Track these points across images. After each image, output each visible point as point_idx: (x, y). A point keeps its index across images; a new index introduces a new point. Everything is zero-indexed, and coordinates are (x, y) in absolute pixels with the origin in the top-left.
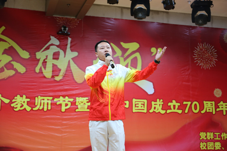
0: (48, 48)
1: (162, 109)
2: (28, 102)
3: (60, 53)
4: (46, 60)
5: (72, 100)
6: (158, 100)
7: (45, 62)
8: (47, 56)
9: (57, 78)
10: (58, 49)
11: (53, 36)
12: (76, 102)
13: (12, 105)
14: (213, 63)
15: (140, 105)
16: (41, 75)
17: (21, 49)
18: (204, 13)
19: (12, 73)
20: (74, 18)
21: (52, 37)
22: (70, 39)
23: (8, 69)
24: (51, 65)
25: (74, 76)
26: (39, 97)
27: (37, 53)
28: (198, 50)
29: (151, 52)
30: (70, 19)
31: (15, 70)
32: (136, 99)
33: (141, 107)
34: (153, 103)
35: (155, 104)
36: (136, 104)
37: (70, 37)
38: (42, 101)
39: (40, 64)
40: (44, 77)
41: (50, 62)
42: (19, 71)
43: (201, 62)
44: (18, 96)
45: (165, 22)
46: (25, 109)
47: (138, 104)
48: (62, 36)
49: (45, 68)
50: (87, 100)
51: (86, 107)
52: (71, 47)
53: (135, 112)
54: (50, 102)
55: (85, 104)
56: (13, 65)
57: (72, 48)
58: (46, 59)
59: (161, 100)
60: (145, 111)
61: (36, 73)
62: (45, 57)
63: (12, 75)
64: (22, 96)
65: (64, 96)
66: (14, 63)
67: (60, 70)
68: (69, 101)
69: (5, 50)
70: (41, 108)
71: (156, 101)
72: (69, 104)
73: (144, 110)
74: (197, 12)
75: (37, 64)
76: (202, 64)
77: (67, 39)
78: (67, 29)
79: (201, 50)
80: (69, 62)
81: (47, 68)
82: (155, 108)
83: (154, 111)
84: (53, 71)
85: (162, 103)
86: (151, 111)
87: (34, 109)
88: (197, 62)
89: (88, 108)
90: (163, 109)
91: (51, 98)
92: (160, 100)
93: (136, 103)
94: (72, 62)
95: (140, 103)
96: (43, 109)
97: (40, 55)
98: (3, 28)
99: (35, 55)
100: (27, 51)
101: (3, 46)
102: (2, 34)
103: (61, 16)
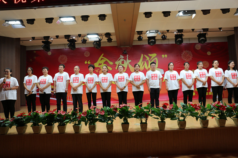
0: (119, 60)
8: (119, 63)
10: (123, 60)
14: (191, 59)
16: (117, 70)
18: (180, 39)
20: (129, 46)
21: (121, 55)
22: (128, 55)
25: (130, 69)
28: (183, 53)
29: (162, 57)
30: (127, 47)
39: (117, 67)
42: (110, 70)
43: (185, 58)
45: (167, 43)
48: (125, 55)
52: (128, 58)
61: (115, 69)
69: (104, 62)
74: (177, 39)
75: (116, 66)
76: (185, 60)
77: (127, 55)
78: (126, 51)
79: (185, 53)
80: (128, 64)
86: (163, 81)
88: (183, 59)
94: (129, 64)
97: (117, 63)
98: (103, 54)
99: (115, 63)
100: (112, 61)
101: (103, 61)
102: (103, 56)
103: (123, 47)
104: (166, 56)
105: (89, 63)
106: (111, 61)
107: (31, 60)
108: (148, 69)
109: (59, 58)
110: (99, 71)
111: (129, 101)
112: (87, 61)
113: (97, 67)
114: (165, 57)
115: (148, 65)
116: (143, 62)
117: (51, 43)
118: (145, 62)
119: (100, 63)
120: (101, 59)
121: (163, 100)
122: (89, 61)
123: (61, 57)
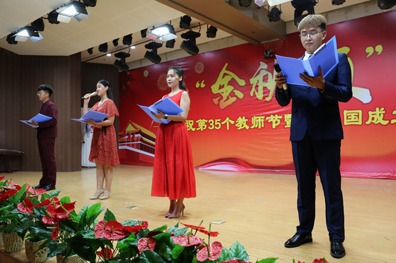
0: (258, 73)
1: (383, 119)
2: (246, 122)
3: (269, 75)
5: (281, 117)
6: (377, 109)
7: (257, 86)
8: (258, 81)
9: (268, 99)
10: (267, 72)
11: (262, 61)
12: (284, 119)
13: (236, 125)
15: (353, 117)
16: (255, 98)
17: (239, 79)
19: (234, 99)
20: (278, 39)
21: (261, 63)
22: (276, 61)
23: (232, 97)
24: (262, 88)
26: (254, 117)
27: (251, 80)
29: (366, 53)
30: (274, 41)
31: (236, 96)
32: (347, 110)
33: (355, 118)
34: (370, 113)
35: (373, 114)
36: (347, 117)
37: (276, 59)
38: (257, 120)
39: (253, 89)
40: (257, 99)
41: (261, 85)
42: (239, 97)
44: (240, 117)
46: (245, 128)
47: (351, 116)
48: (268, 60)
49: (257, 91)
53: (347, 125)
54: (263, 120)
56: (234, 93)
58: (258, 83)
59: (383, 109)
60: (360, 123)
61: (251, 97)
63: (234, 101)
64: (242, 118)
65: (274, 115)
66: (235, 91)
67: (269, 91)
68: (278, 119)
69: (229, 81)
70: (256, 127)
71: (375, 111)
72: (279, 121)
73: (358, 121)
75: (251, 89)
77: (274, 61)
78: (269, 52)
81: (259, 91)
82: (373, 119)
83: (372, 122)
84: (264, 93)
85: (384, 112)
86: (368, 123)
87: (251, 127)
90: (385, 119)
91: (264, 117)
92: (380, 109)
93: (348, 115)
95: (353, 115)
96: (258, 127)
97: (253, 81)
98: (227, 64)
99: (250, 82)
100: (243, 79)
101: (228, 78)
102: (226, 69)
103: (267, 42)
104: (379, 48)
105: (203, 85)
106: (241, 79)
107: (124, 88)
109: (158, 81)
110: (219, 100)
112: (200, 83)
113: (217, 94)
114: (375, 52)
117: (128, 55)
119: (222, 85)
120: (223, 75)
121: (366, 174)
122: (203, 81)
123: (161, 79)
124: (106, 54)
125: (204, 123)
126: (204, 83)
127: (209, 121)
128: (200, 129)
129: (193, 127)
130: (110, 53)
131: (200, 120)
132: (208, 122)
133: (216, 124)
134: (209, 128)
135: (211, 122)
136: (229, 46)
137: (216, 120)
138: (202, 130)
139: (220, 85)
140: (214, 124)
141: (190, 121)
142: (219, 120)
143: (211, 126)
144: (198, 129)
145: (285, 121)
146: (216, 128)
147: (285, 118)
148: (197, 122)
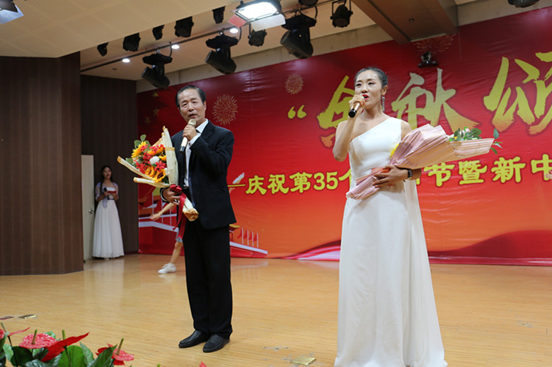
0: (408, 93)
3: (427, 96)
4: (407, 112)
5: (452, 167)
8: (407, 106)
10: (424, 91)
11: (413, 72)
12: (458, 170)
20: (444, 34)
21: (412, 75)
22: (440, 71)
24: (415, 118)
27: (393, 104)
30: (437, 38)
37: (440, 68)
41: (413, 113)
48: (427, 71)
50: (477, 164)
51: (477, 175)
52: (443, 83)
55: (474, 171)
57: (445, 85)
58: (407, 109)
62: (405, 107)
65: (439, 163)
68: (447, 169)
72: (449, 174)
77: (436, 71)
78: (429, 56)
80: (442, 107)
89: (480, 178)
94: (447, 107)
97: (398, 105)
98: (347, 78)
99: (391, 107)
102: (346, 87)
103: (422, 39)
105: (301, 114)
107: (148, 120)
108: (533, 120)
109: (215, 107)
111: (449, 258)
112: (296, 110)
113: (328, 129)
115: (532, 105)
116: (509, 90)
117: (169, 60)
118: (519, 89)
119: (338, 113)
120: (340, 95)
122: (303, 107)
123: (221, 104)
124: (121, 59)
125: (306, 179)
126: (303, 110)
127: (316, 176)
128: (299, 190)
129: (284, 186)
130: (128, 57)
131: (298, 174)
132: (313, 176)
133: (328, 181)
134: (316, 187)
135: (319, 178)
136: (351, 47)
137: (329, 174)
138: (301, 191)
139: (335, 114)
140: (325, 180)
141: (278, 176)
142: (335, 174)
143: (319, 185)
144: (293, 190)
145: (460, 173)
146: (328, 187)
147: (461, 167)
148: (291, 177)
